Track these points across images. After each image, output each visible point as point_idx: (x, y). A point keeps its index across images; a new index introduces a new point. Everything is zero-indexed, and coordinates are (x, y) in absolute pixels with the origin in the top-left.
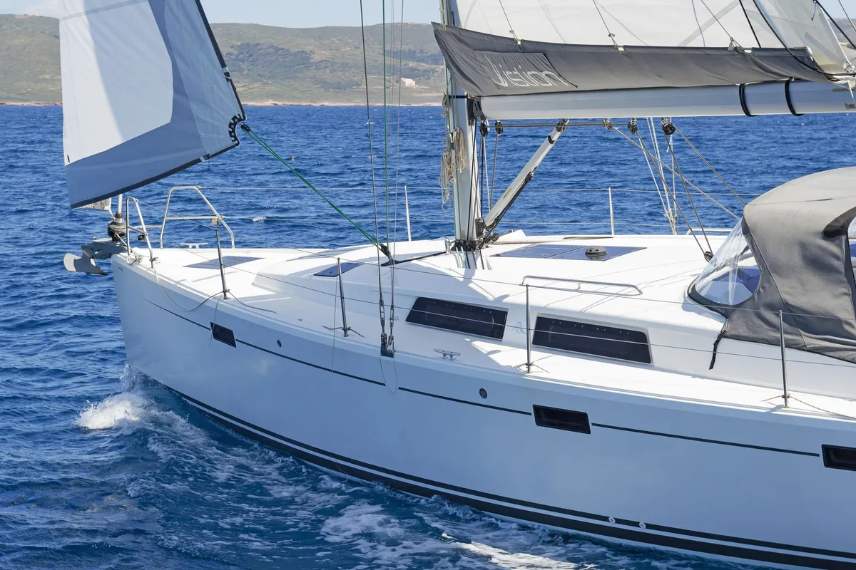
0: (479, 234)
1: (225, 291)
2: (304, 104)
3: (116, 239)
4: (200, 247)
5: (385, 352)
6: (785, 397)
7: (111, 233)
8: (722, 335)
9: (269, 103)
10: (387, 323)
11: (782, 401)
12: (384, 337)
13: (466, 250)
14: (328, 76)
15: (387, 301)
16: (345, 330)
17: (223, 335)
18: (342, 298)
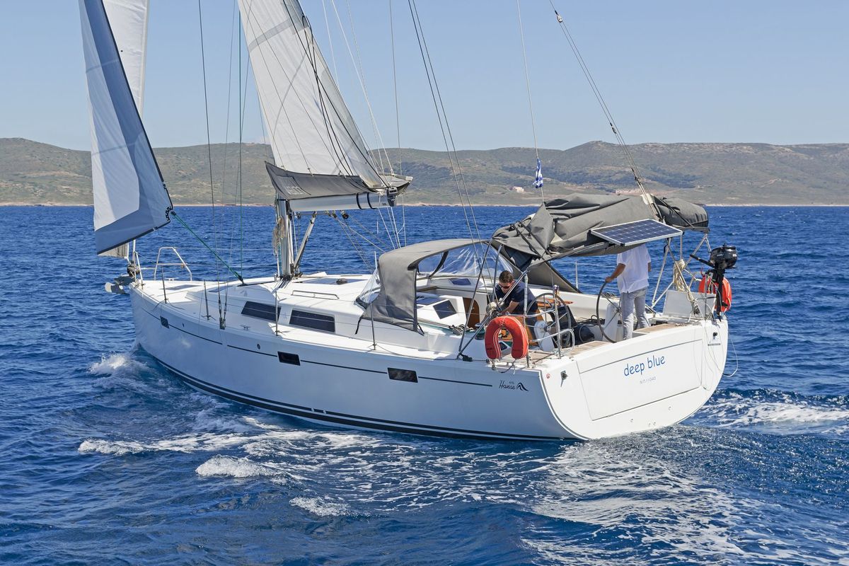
0: (292, 272)
1: (166, 299)
2: (444, 205)
3: (131, 275)
4: (175, 280)
5: (222, 328)
6: (374, 345)
7: (128, 271)
8: (362, 318)
9: (419, 204)
10: (223, 312)
11: (373, 347)
12: (221, 319)
13: (284, 279)
14: (460, 185)
15: (223, 301)
16: (208, 316)
17: (165, 323)
18: (206, 300)
